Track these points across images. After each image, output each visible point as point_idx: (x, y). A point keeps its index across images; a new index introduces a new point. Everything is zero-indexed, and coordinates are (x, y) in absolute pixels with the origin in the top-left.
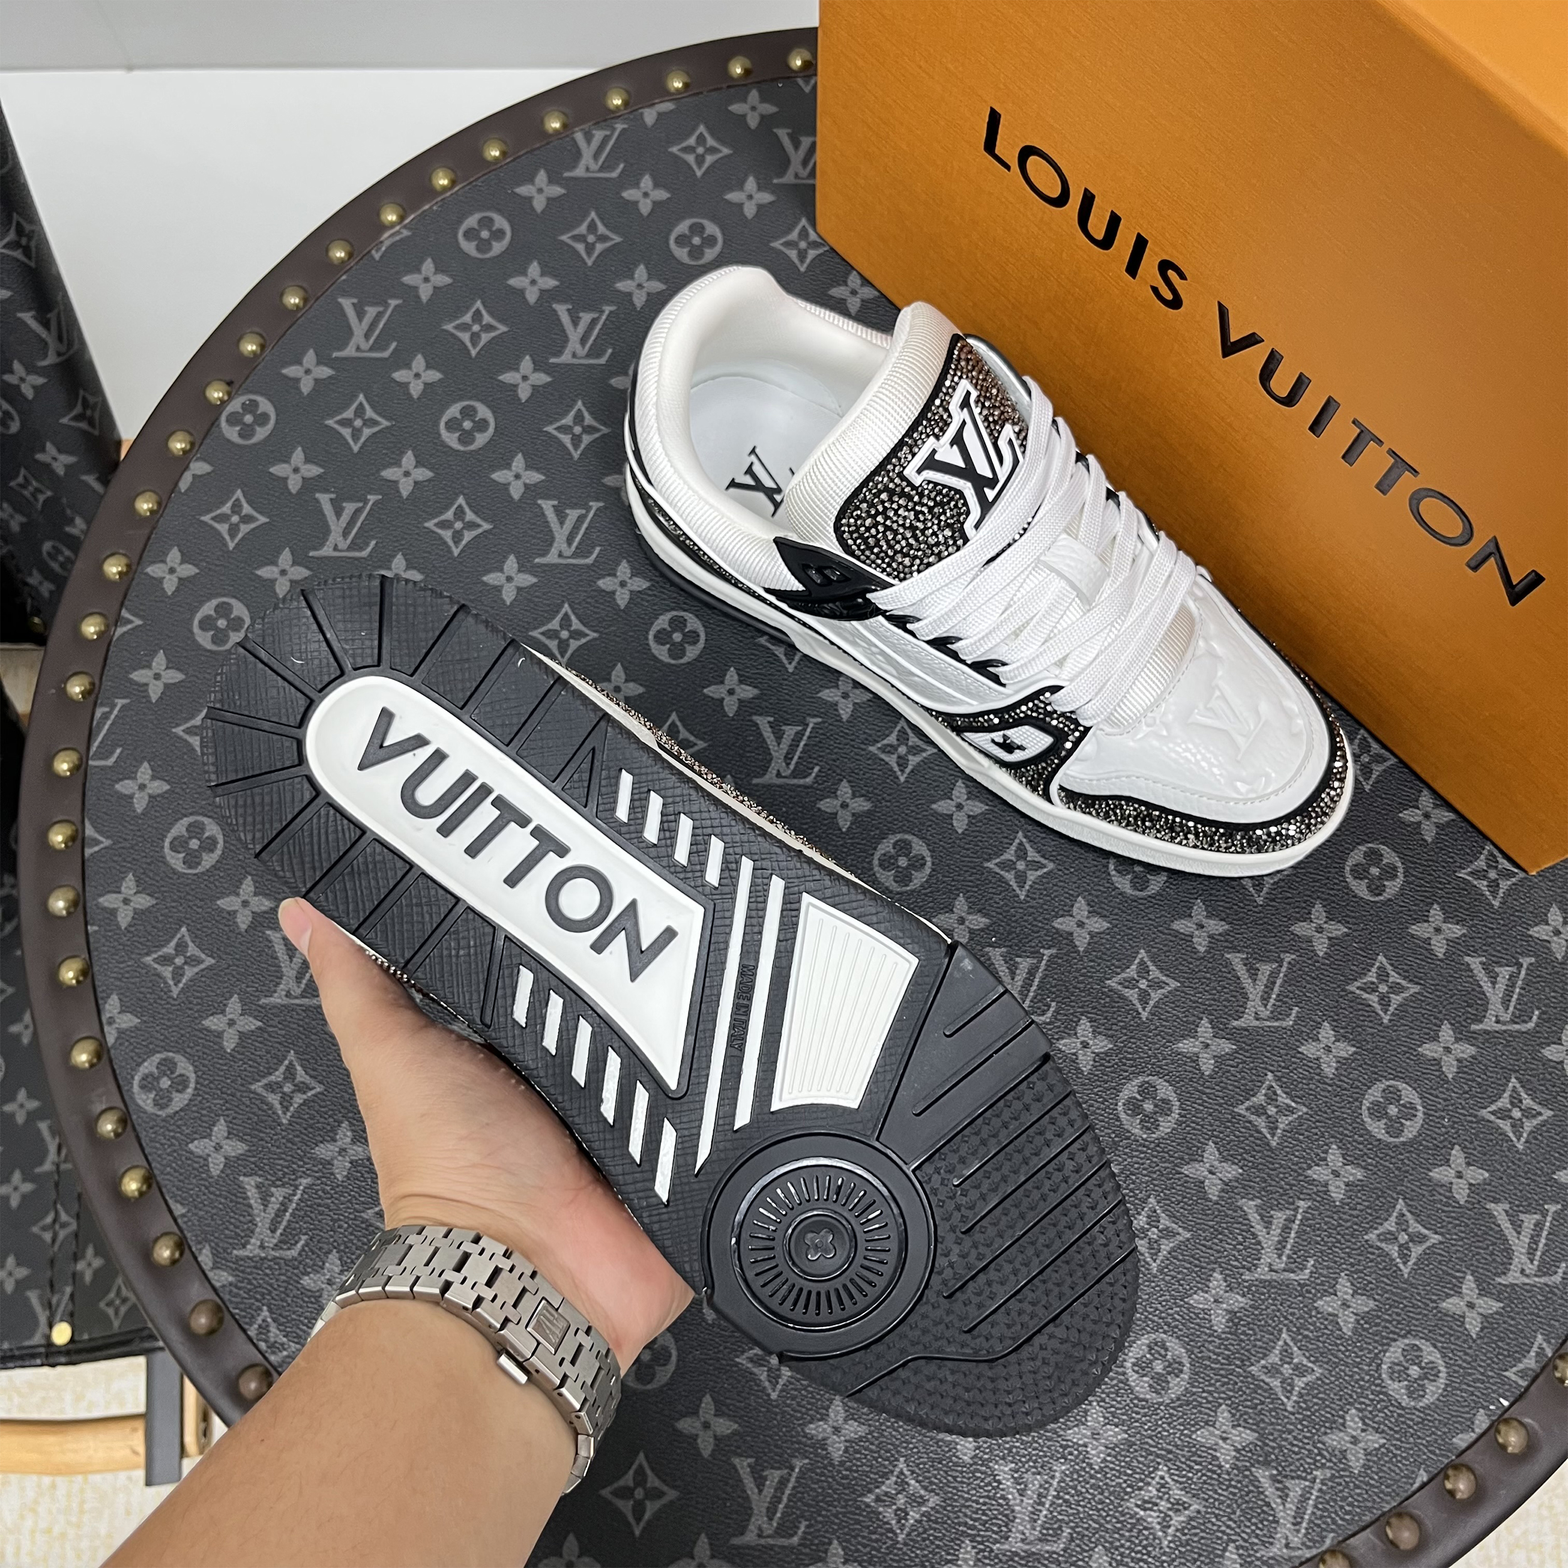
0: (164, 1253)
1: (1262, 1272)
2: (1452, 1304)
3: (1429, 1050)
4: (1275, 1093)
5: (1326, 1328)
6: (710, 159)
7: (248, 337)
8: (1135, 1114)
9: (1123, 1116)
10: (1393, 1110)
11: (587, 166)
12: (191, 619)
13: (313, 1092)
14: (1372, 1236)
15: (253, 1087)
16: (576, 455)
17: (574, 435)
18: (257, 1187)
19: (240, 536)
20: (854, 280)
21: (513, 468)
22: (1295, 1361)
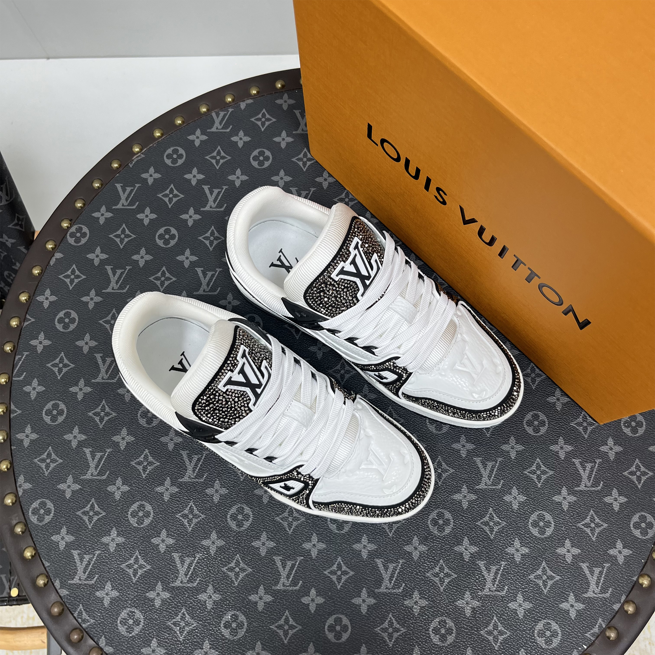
0: (41, 582)
1: (486, 592)
2: (565, 606)
3: (557, 498)
4: (493, 516)
5: (512, 615)
6: (267, 123)
7: (78, 201)
8: (435, 525)
9: (430, 526)
10: (541, 524)
11: (217, 127)
12: (54, 319)
13: (101, 515)
14: (532, 577)
15: (77, 513)
16: (211, 249)
17: (210, 240)
18: (78, 555)
19: (74, 284)
20: (325, 175)
21: (185, 255)
22: (499, 629)
